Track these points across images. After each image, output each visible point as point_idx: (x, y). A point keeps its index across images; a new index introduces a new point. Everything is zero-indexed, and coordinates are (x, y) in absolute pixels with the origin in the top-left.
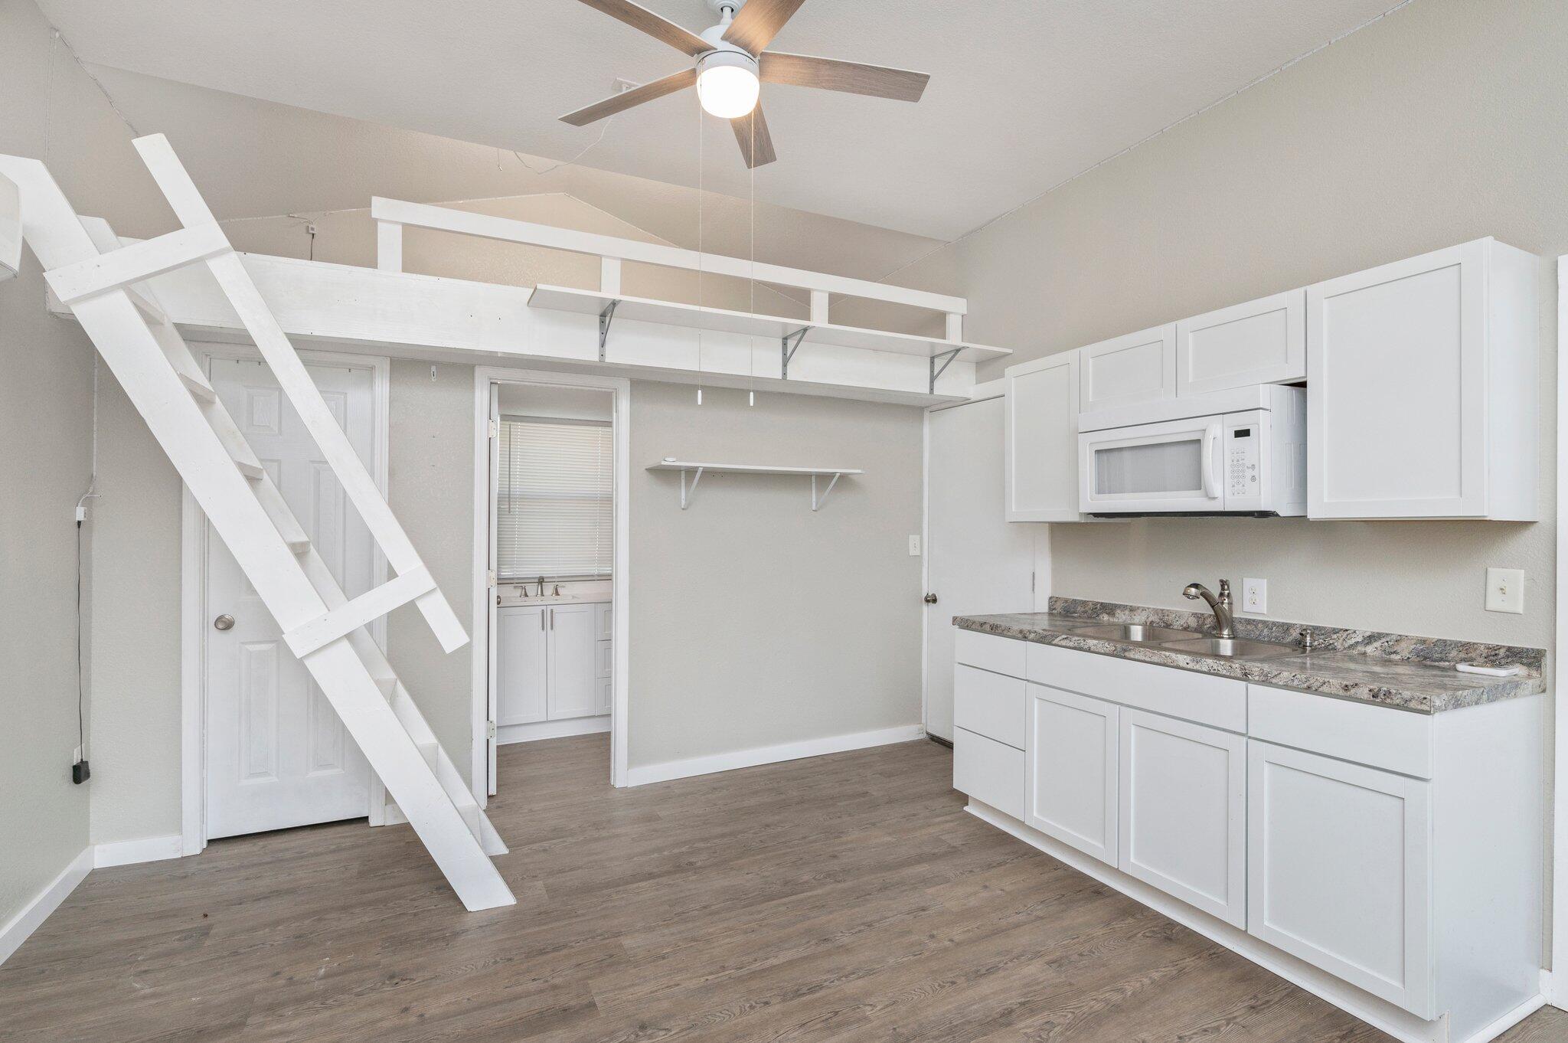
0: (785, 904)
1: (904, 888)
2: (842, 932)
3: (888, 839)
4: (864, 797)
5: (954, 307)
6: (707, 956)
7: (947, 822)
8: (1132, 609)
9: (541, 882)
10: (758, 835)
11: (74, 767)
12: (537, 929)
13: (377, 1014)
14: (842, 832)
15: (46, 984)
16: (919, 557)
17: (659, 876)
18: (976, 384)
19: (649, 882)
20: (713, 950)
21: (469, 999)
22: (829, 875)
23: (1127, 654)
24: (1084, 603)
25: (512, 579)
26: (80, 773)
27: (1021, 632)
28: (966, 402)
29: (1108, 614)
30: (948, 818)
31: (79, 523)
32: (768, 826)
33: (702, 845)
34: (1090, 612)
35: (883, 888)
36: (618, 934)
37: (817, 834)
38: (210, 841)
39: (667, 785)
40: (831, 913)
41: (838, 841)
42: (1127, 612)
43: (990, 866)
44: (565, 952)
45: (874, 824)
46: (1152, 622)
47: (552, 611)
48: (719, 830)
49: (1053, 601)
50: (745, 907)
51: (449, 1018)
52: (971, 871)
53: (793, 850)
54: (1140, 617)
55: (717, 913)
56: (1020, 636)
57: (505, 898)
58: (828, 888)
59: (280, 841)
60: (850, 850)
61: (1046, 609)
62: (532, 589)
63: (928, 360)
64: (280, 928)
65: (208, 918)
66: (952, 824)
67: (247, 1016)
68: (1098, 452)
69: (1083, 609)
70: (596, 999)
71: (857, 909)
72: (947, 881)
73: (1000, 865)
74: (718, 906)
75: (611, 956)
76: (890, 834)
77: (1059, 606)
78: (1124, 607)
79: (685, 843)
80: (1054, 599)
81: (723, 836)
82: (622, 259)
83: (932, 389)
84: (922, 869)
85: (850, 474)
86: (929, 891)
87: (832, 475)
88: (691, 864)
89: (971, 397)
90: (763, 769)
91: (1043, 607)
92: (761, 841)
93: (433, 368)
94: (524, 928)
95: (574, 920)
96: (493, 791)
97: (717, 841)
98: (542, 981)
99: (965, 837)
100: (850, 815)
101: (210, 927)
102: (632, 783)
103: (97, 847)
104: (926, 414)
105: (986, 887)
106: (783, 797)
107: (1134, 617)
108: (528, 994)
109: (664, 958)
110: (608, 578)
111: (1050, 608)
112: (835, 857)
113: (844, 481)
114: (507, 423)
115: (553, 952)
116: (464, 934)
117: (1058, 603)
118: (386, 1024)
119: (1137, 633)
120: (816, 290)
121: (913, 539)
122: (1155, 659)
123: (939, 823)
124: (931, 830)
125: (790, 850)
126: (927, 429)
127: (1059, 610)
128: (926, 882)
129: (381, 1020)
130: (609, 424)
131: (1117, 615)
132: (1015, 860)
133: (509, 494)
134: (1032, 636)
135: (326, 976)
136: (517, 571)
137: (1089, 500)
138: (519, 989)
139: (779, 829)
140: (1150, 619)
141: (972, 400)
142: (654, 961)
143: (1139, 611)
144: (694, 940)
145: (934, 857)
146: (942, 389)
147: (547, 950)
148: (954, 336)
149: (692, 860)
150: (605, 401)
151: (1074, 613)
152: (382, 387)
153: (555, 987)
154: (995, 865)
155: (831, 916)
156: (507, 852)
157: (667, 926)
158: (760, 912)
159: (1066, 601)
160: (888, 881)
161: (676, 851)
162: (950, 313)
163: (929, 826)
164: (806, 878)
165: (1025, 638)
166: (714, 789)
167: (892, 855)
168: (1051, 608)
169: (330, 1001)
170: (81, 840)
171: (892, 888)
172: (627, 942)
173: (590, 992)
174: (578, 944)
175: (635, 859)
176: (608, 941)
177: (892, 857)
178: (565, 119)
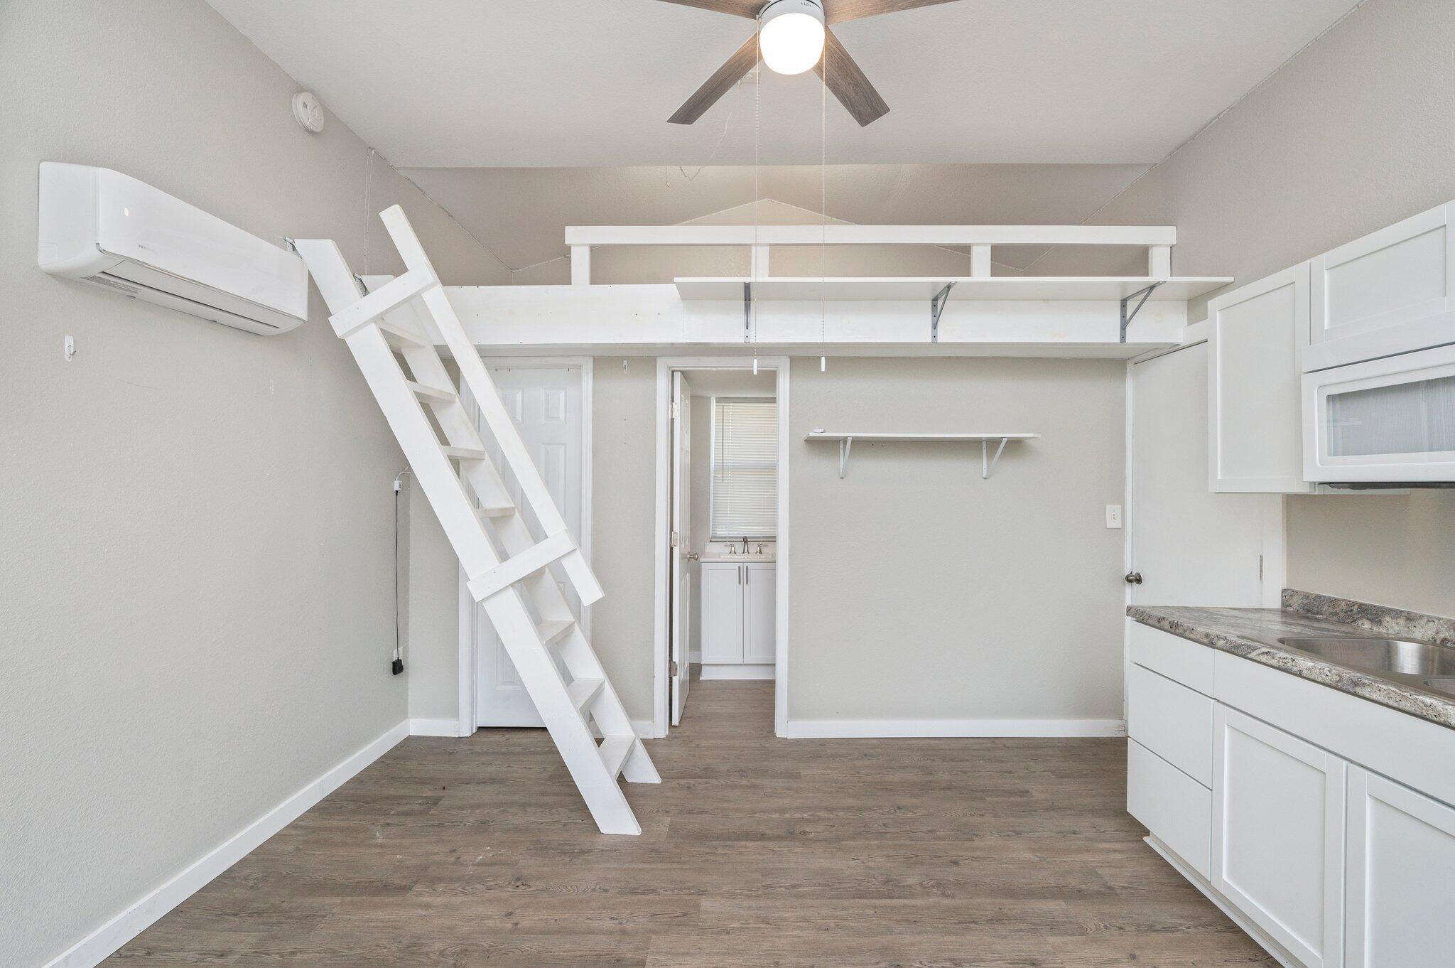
0: (875, 907)
1: (1022, 926)
2: (921, 962)
3: (1028, 856)
4: (1021, 796)
5: (1159, 238)
6: (768, 944)
7: (1115, 851)
8: (1410, 618)
9: (669, 819)
10: (884, 817)
11: (394, 663)
12: (641, 866)
13: (490, 911)
14: (977, 835)
15: (338, 818)
16: (1121, 531)
17: (770, 839)
18: (1188, 325)
19: (756, 843)
20: (777, 940)
21: (556, 921)
22: (939, 885)
23: (1358, 690)
24: (1333, 602)
25: (725, 537)
26: (397, 667)
27: (1207, 635)
28: (1176, 348)
29: (1372, 620)
30: (1118, 846)
31: (397, 492)
32: (899, 808)
33: (823, 814)
34: (1342, 615)
35: (996, 920)
36: (702, 893)
37: (948, 830)
38: (480, 728)
39: (823, 743)
40: (919, 933)
41: (969, 844)
42: (1402, 621)
43: (1151, 929)
44: (651, 897)
45: (1019, 833)
46: (1444, 641)
47: (747, 567)
48: (850, 802)
49: (1287, 594)
50: (832, 897)
51: (532, 934)
52: (1121, 928)
53: (913, 843)
54: (1424, 631)
55: (802, 896)
56: (1206, 641)
57: (630, 827)
58: (931, 900)
59: (522, 736)
60: (976, 859)
61: (1277, 604)
62: (739, 547)
63: (1118, 304)
64: (478, 811)
65: (445, 791)
66: (1119, 856)
67: (416, 883)
68: (1331, 398)
69: (1331, 610)
70: (650, 958)
71: (952, 938)
72: (1082, 931)
73: (1166, 929)
74: (806, 889)
75: (685, 915)
76: (1033, 850)
77: (1296, 603)
78: (1396, 614)
79: (809, 809)
80: (1289, 592)
81: (849, 809)
82: (770, 245)
83: (1123, 337)
84: (1056, 907)
85: (1023, 438)
86: (1051, 939)
87: (998, 441)
88: (805, 833)
89: (1182, 341)
90: (924, 742)
91: (1274, 601)
92: (884, 825)
93: (625, 363)
94: (633, 861)
95: (675, 866)
96: (676, 722)
97: (841, 814)
98: (616, 922)
99: (1132, 877)
100: (995, 815)
101: (440, 799)
102: (792, 735)
103: (411, 720)
104: (1130, 366)
105: (1133, 957)
106: (931, 778)
107: (1414, 629)
108: (600, 932)
109: (728, 933)
110: (774, 540)
111: (1283, 604)
112: (956, 863)
113: (1015, 446)
114: (721, 404)
115: (641, 894)
116: (588, 854)
117: (1295, 599)
118: (490, 923)
119: (1408, 658)
120: (977, 244)
121: (1112, 510)
122: (1406, 705)
123: (1102, 851)
124: (1088, 857)
125: (909, 843)
126: (1130, 385)
127: (1295, 607)
128: (1055, 926)
129: (490, 918)
130: (773, 400)
131: (1385, 623)
132: (1192, 929)
133: (723, 465)
134: (1221, 643)
135: (479, 864)
136: (731, 531)
137: (1318, 464)
138: (596, 924)
139: (910, 815)
140: (1442, 635)
141: (1183, 345)
142: (717, 933)
143: (1423, 622)
144: (766, 921)
145: (1079, 895)
146: (1136, 335)
147: (639, 891)
148: (1160, 269)
149: (807, 829)
150: (769, 379)
151: (1318, 613)
152: (587, 381)
153: (624, 932)
154: (1157, 928)
155: (918, 938)
156: (659, 782)
157: (749, 896)
158: (844, 909)
159: (1307, 596)
160: (1005, 911)
161: (797, 815)
162: (1152, 246)
163: (1088, 851)
164: (911, 881)
165: (1212, 645)
166: (866, 755)
167: (1024, 878)
168: (1285, 604)
169: (468, 888)
170: (402, 713)
171: (1006, 922)
172: (706, 904)
173: (648, 949)
174: (666, 893)
175: (757, 815)
176: (690, 897)
177: (1024, 880)
178: (673, 120)
